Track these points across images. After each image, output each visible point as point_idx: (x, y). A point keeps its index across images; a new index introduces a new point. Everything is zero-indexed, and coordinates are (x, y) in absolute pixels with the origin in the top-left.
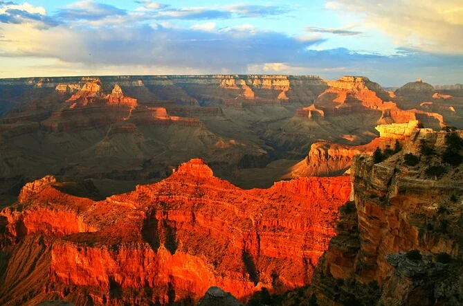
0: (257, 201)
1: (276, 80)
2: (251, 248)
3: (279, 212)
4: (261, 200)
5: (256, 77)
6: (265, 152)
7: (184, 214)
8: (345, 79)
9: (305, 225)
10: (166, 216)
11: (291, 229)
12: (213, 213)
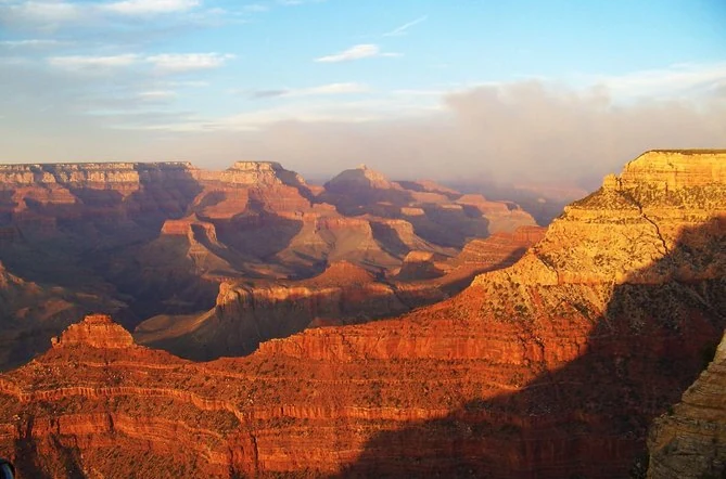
0: (233, 379)
1: (113, 172)
2: (242, 460)
3: (281, 394)
4: (240, 376)
5: (74, 166)
6: (124, 305)
7: (92, 420)
8: (242, 166)
9: (333, 409)
10: (55, 427)
11: (307, 419)
12: (149, 410)
